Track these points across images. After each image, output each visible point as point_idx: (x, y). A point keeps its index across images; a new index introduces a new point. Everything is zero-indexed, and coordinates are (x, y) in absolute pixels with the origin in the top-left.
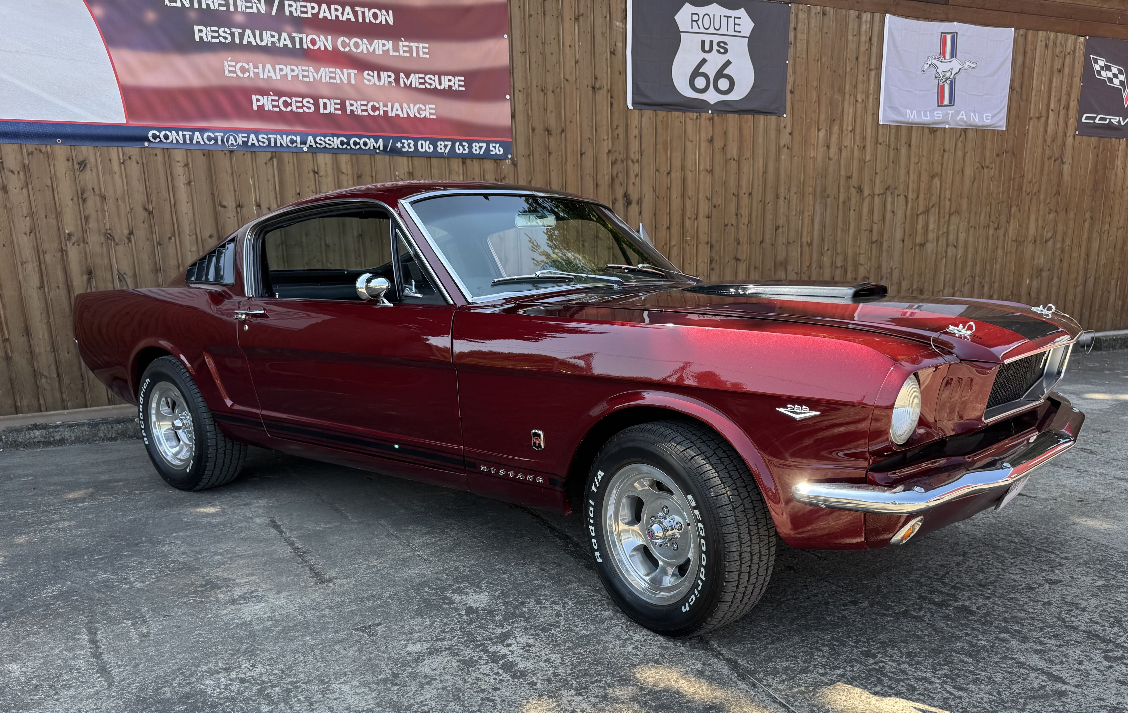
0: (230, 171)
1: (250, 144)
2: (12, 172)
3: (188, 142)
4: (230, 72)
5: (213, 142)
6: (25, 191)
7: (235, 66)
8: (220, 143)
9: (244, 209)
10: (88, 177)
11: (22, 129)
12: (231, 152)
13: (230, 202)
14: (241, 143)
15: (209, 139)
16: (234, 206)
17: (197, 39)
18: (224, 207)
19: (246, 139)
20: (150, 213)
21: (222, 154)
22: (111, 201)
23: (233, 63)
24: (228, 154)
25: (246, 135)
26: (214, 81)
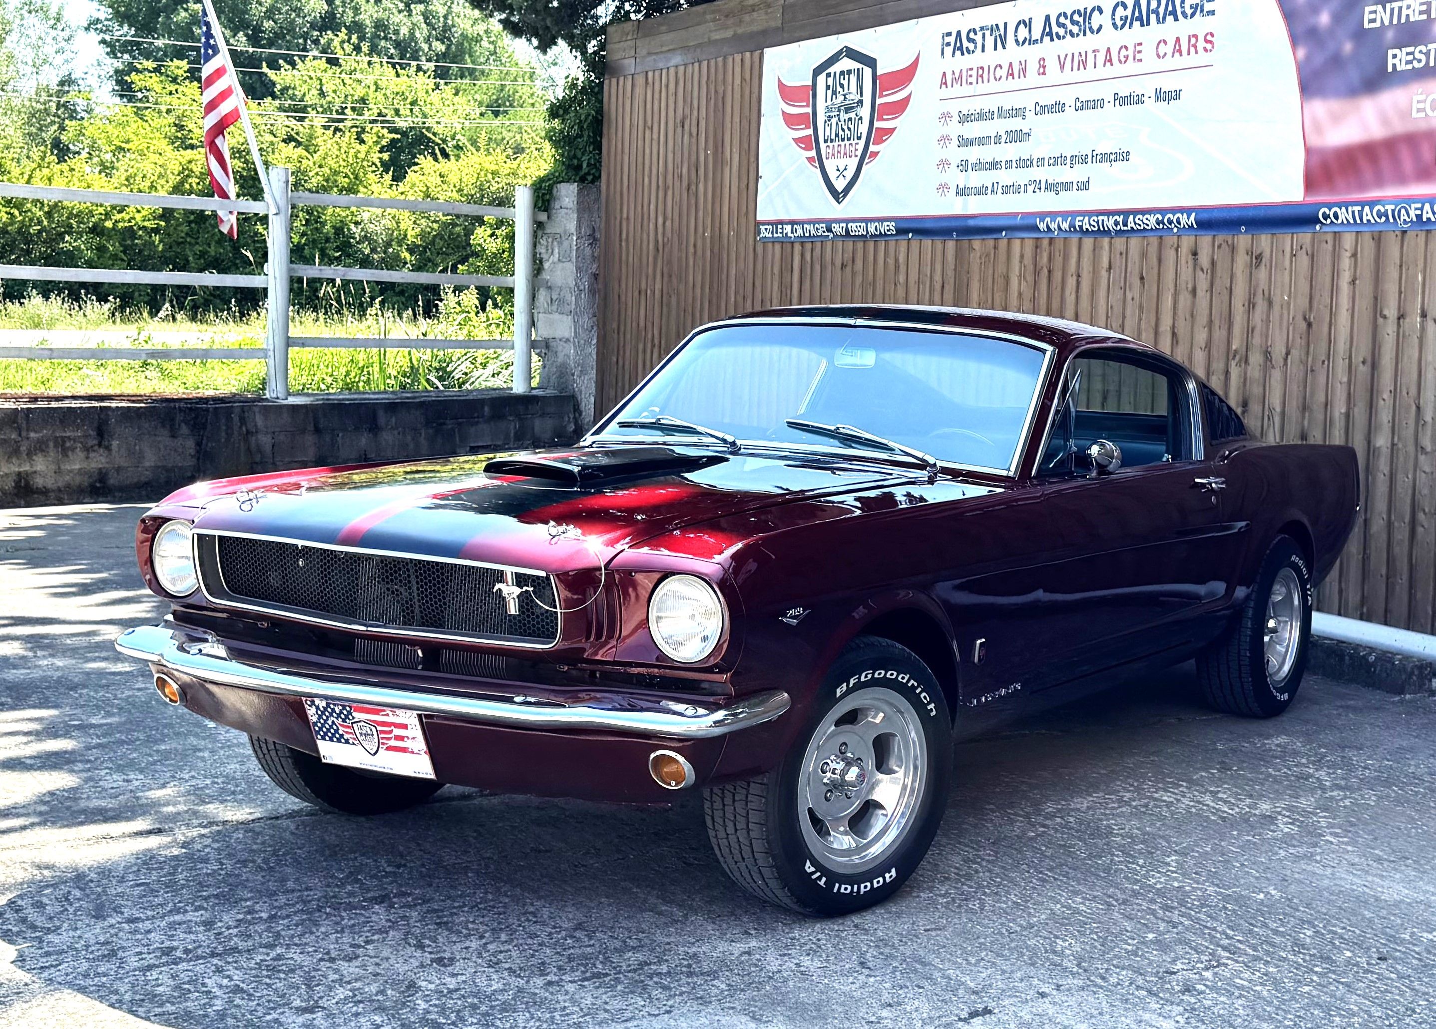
0: (1398, 262)
1: (1425, 219)
2: (1202, 270)
3: (1358, 221)
4: (1419, 110)
5: (1383, 219)
6: (1208, 294)
7: (1425, 101)
8: (1391, 220)
9: (1408, 320)
10: (1262, 274)
11: (1216, 215)
12: (1404, 232)
13: (1391, 312)
14: (1415, 219)
15: (1380, 215)
16: (1396, 316)
17: (1390, 69)
18: (1385, 317)
19: (1419, 212)
20: (1309, 325)
21: (1393, 235)
22: (1276, 308)
23: (1423, 97)
24: (1399, 237)
25: (1419, 205)
26: (1399, 127)
